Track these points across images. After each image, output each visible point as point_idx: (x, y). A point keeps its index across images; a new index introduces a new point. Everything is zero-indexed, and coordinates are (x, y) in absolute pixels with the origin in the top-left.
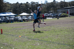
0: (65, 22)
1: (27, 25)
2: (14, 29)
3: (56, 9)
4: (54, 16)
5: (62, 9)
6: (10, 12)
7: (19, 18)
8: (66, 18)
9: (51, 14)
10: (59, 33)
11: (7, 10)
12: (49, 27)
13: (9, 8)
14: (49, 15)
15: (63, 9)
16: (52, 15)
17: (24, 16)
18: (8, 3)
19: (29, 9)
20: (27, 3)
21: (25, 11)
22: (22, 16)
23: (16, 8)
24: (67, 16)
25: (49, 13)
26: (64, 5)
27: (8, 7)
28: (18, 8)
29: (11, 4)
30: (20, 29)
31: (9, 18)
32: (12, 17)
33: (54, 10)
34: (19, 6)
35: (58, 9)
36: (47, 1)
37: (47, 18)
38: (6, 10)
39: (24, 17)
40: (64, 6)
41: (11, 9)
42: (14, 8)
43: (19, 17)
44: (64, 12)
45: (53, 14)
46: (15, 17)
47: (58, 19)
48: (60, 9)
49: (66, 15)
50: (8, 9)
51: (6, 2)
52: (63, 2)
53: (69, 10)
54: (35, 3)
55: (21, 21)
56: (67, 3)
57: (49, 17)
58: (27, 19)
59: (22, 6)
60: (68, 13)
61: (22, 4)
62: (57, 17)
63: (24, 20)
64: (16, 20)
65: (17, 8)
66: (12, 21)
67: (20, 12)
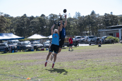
0: (113, 52)
1: (41, 57)
2: (17, 64)
3: (97, 29)
4: (91, 41)
5: (107, 28)
6: (11, 32)
7: (27, 44)
8: (115, 44)
9: (87, 37)
10: (101, 73)
11: (6, 30)
12: (83, 61)
13: (9, 26)
14: (82, 39)
15: (109, 28)
16: (89, 40)
17: (37, 40)
18: (8, 15)
19: (45, 27)
20: (43, 15)
21: (39, 31)
22: (32, 40)
23: (21, 25)
24: (117, 42)
25: (83, 35)
26: (111, 21)
27: (8, 23)
28: (25, 26)
29: (12, 18)
30: (29, 65)
31: (9, 43)
32: (14, 42)
33: (93, 30)
34: (28, 22)
35: (101, 27)
36: (79, 14)
37: (80, 45)
38: (2, 29)
39: (36, 42)
40: (110, 23)
41: (12, 28)
42: (18, 26)
43: (26, 42)
44: (111, 34)
45: (90, 37)
46: (20, 41)
47: (100, 46)
48: (103, 28)
49: (115, 40)
50: (7, 28)
51: (3, 15)
52: (109, 14)
53: (120, 29)
54: (56, 16)
55: (30, 50)
56: (116, 17)
57: (82, 42)
58: (41, 47)
59: (32, 22)
60: (118, 36)
61: (32, 18)
62: (98, 43)
63: (36, 48)
64: (21, 48)
65: (23, 25)
66: (13, 50)
67: (30, 32)
